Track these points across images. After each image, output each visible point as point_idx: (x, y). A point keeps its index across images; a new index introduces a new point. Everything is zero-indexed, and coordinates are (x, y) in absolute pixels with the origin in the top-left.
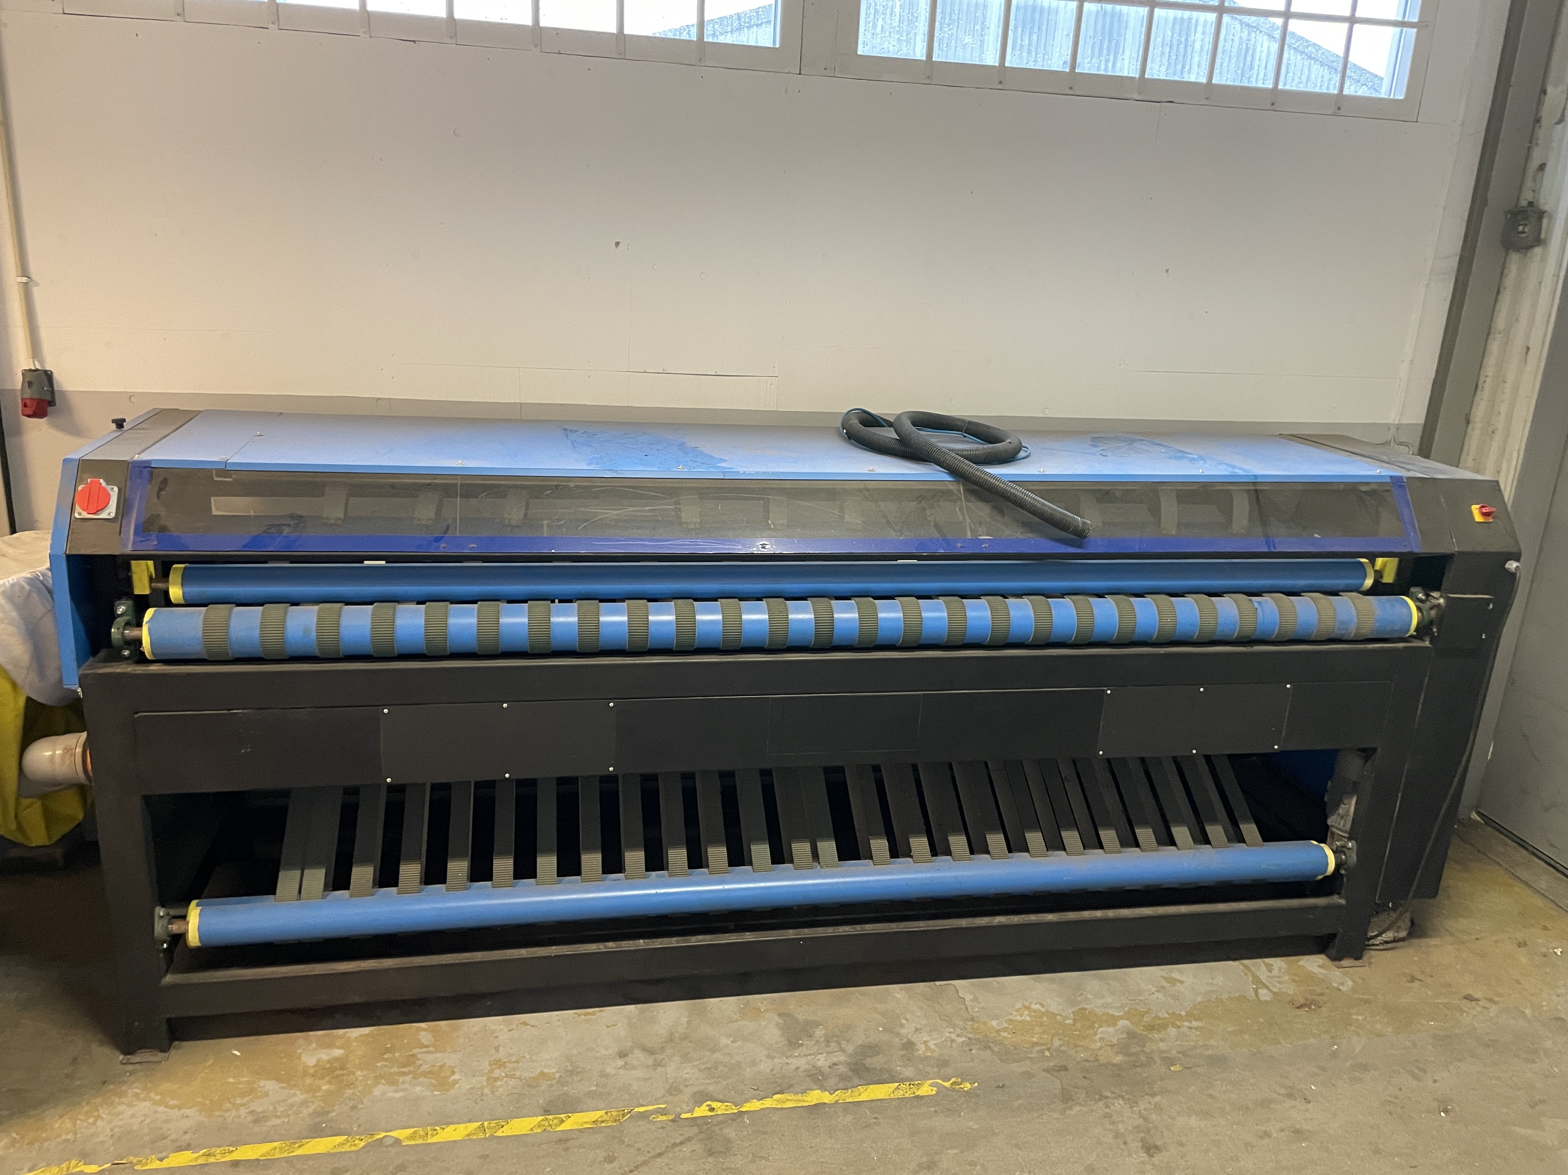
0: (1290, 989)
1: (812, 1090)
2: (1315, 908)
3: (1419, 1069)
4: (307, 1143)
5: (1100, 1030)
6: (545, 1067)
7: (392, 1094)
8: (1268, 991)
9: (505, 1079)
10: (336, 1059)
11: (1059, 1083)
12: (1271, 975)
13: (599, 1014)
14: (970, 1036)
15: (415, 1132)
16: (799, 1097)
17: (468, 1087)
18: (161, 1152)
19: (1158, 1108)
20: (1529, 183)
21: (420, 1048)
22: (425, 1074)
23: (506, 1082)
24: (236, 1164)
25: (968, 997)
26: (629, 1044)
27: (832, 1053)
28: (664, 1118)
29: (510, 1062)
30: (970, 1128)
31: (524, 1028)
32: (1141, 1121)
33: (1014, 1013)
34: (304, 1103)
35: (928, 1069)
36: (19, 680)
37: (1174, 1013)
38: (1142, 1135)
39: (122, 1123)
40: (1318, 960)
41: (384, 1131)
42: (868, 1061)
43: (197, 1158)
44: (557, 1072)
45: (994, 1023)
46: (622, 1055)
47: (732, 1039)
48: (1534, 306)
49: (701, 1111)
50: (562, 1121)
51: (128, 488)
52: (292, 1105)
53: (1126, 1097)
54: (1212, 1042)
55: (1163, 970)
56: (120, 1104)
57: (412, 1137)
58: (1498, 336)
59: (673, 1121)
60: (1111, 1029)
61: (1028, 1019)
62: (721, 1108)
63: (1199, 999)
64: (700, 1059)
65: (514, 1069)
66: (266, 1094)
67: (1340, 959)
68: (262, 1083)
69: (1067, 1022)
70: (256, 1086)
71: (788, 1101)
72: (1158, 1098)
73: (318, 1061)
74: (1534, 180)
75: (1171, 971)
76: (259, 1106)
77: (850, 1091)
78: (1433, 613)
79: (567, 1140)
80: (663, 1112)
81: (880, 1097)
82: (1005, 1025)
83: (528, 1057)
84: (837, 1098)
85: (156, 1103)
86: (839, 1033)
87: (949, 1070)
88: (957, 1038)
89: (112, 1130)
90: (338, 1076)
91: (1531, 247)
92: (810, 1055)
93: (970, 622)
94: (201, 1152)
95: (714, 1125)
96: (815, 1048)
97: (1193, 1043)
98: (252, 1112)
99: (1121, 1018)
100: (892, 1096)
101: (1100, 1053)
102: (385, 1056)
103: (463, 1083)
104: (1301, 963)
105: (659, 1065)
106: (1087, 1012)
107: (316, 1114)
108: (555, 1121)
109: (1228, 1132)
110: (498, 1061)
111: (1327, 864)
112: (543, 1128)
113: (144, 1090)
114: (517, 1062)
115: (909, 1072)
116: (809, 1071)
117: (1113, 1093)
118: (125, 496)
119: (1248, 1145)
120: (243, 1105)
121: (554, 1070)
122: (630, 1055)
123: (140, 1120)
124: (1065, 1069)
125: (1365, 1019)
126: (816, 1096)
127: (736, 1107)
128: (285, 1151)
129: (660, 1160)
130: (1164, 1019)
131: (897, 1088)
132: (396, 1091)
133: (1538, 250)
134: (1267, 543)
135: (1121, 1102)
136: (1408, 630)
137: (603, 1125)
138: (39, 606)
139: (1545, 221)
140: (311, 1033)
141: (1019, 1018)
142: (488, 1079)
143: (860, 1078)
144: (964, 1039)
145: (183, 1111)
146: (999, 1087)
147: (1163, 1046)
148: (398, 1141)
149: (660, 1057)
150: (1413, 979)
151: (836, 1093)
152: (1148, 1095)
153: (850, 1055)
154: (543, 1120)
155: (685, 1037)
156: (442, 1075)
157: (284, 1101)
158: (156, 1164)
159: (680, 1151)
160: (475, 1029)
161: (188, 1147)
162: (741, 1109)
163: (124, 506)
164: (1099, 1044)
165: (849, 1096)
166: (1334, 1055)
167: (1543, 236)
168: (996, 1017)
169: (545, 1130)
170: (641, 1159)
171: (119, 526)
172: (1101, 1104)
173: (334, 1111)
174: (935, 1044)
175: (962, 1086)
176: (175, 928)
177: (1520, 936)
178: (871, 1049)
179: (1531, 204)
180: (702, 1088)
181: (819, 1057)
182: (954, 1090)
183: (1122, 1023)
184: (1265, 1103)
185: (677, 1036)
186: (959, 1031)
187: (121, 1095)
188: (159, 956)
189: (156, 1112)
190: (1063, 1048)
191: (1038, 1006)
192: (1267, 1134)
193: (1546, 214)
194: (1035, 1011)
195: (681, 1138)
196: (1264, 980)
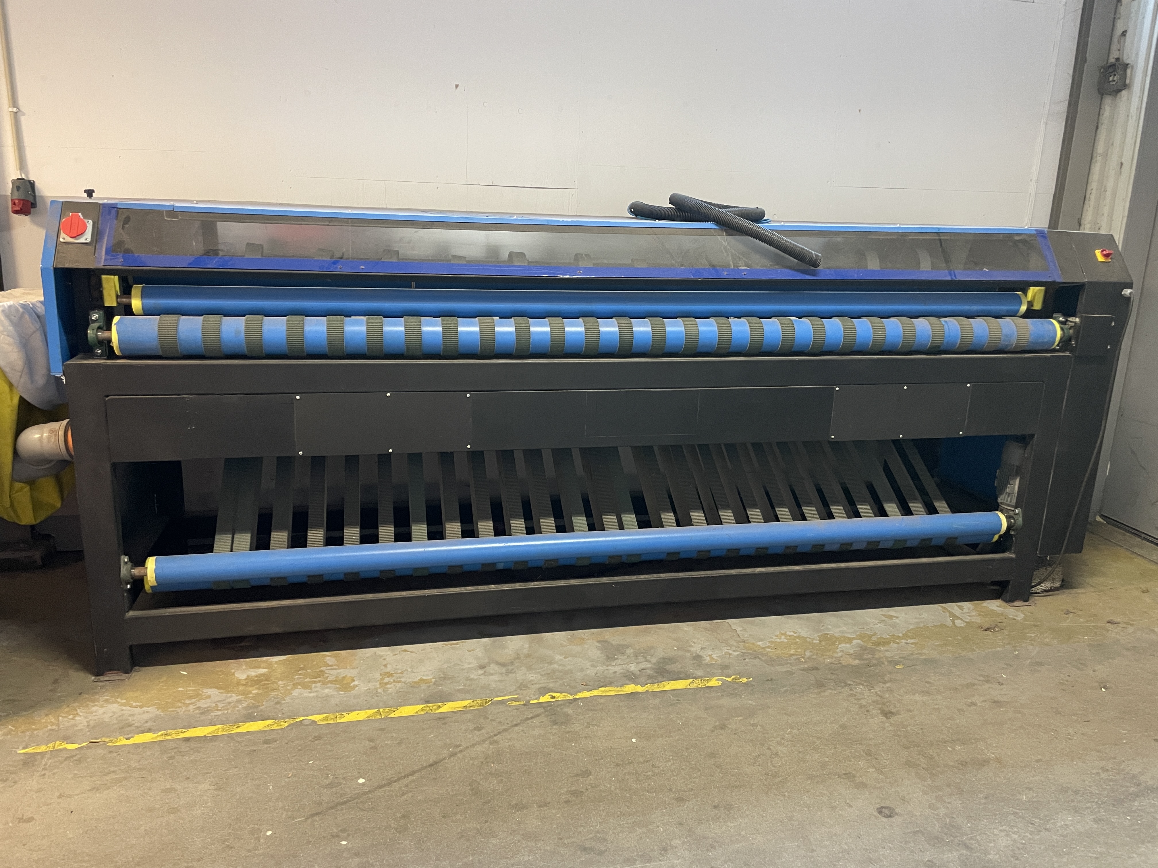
0: (978, 620)
1: (627, 684)
2: (993, 560)
3: (1082, 664)
4: (243, 725)
5: (840, 646)
6: (424, 675)
7: (306, 693)
8: (962, 622)
9: (393, 684)
10: (262, 675)
11: (813, 677)
12: (963, 612)
13: (461, 644)
14: (743, 651)
15: (326, 717)
16: (619, 688)
17: (366, 689)
18: (128, 734)
19: (890, 690)
20: (1115, 46)
21: (327, 667)
22: (331, 682)
23: (394, 685)
24: (188, 739)
25: (739, 629)
26: (486, 661)
27: (641, 663)
28: (518, 703)
29: (397, 673)
30: (750, 704)
31: (405, 653)
32: (878, 698)
33: (775, 638)
34: (239, 701)
35: (715, 671)
36: (14, 381)
37: (894, 635)
38: (880, 706)
39: (95, 718)
40: (996, 603)
41: (302, 716)
42: (668, 667)
43: (156, 737)
44: (433, 678)
45: (760, 643)
46: (482, 667)
47: (564, 656)
48: (1124, 134)
49: (546, 699)
50: (439, 707)
51: (100, 223)
52: (230, 703)
53: (865, 684)
54: (924, 651)
55: (882, 611)
56: (93, 706)
57: (326, 719)
58: (1099, 158)
59: (524, 705)
60: (848, 645)
61: (785, 640)
62: (559, 697)
63: (911, 627)
64: (542, 668)
65: (400, 677)
66: (209, 697)
67: (1013, 601)
68: (205, 691)
69: (815, 641)
70: (200, 692)
71: (611, 691)
72: (888, 685)
73: (248, 676)
74: (1119, 42)
75: (889, 611)
76: (203, 704)
77: (656, 685)
78: (1071, 331)
79: (444, 718)
80: (516, 700)
81: (680, 688)
82: (768, 644)
83: (410, 670)
84: (647, 689)
85: (122, 705)
86: (644, 651)
87: (730, 671)
88: (733, 653)
89: (88, 722)
90: (265, 684)
91: (1121, 90)
92: (624, 664)
93: (734, 335)
94: (160, 733)
95: (555, 707)
96: (627, 660)
97: (911, 652)
98: (199, 708)
99: (854, 638)
100: (689, 687)
101: (842, 659)
102: (300, 672)
103: (361, 687)
104: (984, 605)
105: (511, 673)
106: (829, 636)
107: (248, 707)
108: (434, 707)
109: (944, 703)
110: (387, 673)
111: (1001, 525)
112: (425, 712)
113: (112, 697)
114: (402, 673)
115: (699, 673)
116: (625, 673)
117: (854, 682)
118: (98, 227)
119: (960, 710)
120: (192, 704)
121: (431, 677)
122: (487, 667)
123: (111, 715)
124: (817, 669)
125: (1036, 636)
126: (630, 688)
127: (571, 695)
128: (226, 730)
129: (517, 728)
130: (887, 638)
131: (692, 682)
132: (310, 692)
133: (1124, 93)
134: (950, 274)
135: (861, 687)
136: (1053, 344)
137: (471, 708)
138: (31, 326)
139: (1129, 71)
140: (242, 660)
141: (778, 640)
142: (380, 684)
143: (663, 677)
144: (739, 653)
145: (144, 709)
146: (768, 680)
147: (888, 654)
148: (314, 722)
149: (510, 668)
150: (1068, 612)
151: (646, 686)
152: (880, 682)
153: (654, 664)
154: (424, 707)
155: (528, 656)
156: (345, 682)
157: (224, 700)
158: (125, 742)
159: (532, 722)
160: (367, 655)
161: (149, 730)
162: (575, 697)
163: (97, 234)
164: (840, 654)
165: (656, 688)
166: (1017, 657)
167: (1127, 82)
168: (762, 640)
169: (427, 712)
170: (502, 728)
171: (94, 248)
172: (846, 688)
173: (263, 705)
174: (717, 656)
175: (741, 680)
176: (137, 572)
177: (1143, 587)
178: (671, 660)
179: (1118, 59)
180: (544, 685)
181: (631, 665)
182: (735, 683)
183: (855, 642)
184: (970, 685)
185: (522, 656)
186: (734, 649)
187: (94, 701)
188: (123, 595)
189: (122, 710)
190: (814, 657)
191: (792, 633)
192: (973, 704)
193: (1129, 65)
194: (790, 636)
195: (531, 715)
196: (957, 615)
